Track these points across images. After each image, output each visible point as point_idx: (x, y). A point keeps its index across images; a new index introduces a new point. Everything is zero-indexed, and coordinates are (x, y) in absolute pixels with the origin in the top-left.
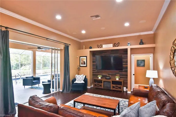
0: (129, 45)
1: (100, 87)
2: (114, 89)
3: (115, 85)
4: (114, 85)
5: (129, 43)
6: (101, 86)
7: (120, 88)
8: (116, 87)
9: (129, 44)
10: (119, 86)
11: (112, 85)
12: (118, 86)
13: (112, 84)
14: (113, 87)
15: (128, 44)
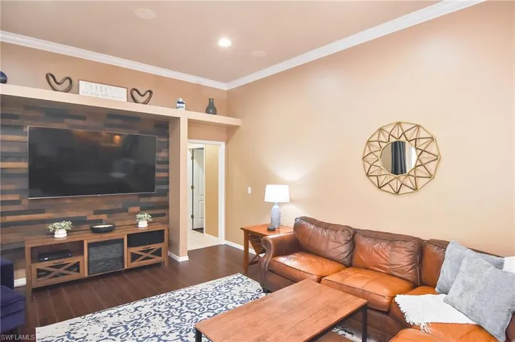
0: (183, 107)
1: (74, 276)
2: (136, 264)
3: (141, 248)
4: (136, 250)
5: (181, 100)
6: (77, 266)
7: (158, 253)
8: (145, 255)
9: (182, 103)
10: (155, 246)
11: (127, 252)
12: (152, 246)
13: (129, 245)
14: (134, 257)
15: (178, 105)
